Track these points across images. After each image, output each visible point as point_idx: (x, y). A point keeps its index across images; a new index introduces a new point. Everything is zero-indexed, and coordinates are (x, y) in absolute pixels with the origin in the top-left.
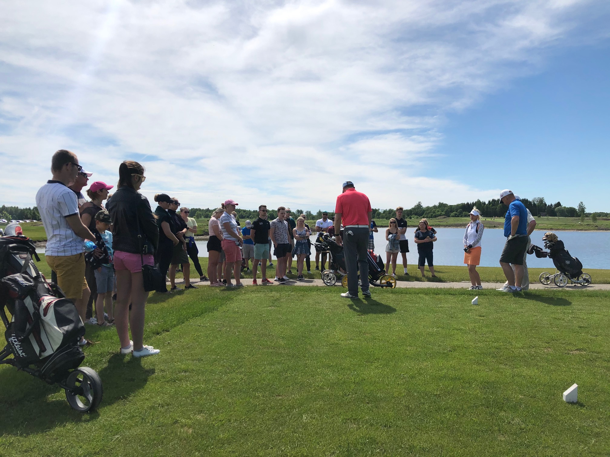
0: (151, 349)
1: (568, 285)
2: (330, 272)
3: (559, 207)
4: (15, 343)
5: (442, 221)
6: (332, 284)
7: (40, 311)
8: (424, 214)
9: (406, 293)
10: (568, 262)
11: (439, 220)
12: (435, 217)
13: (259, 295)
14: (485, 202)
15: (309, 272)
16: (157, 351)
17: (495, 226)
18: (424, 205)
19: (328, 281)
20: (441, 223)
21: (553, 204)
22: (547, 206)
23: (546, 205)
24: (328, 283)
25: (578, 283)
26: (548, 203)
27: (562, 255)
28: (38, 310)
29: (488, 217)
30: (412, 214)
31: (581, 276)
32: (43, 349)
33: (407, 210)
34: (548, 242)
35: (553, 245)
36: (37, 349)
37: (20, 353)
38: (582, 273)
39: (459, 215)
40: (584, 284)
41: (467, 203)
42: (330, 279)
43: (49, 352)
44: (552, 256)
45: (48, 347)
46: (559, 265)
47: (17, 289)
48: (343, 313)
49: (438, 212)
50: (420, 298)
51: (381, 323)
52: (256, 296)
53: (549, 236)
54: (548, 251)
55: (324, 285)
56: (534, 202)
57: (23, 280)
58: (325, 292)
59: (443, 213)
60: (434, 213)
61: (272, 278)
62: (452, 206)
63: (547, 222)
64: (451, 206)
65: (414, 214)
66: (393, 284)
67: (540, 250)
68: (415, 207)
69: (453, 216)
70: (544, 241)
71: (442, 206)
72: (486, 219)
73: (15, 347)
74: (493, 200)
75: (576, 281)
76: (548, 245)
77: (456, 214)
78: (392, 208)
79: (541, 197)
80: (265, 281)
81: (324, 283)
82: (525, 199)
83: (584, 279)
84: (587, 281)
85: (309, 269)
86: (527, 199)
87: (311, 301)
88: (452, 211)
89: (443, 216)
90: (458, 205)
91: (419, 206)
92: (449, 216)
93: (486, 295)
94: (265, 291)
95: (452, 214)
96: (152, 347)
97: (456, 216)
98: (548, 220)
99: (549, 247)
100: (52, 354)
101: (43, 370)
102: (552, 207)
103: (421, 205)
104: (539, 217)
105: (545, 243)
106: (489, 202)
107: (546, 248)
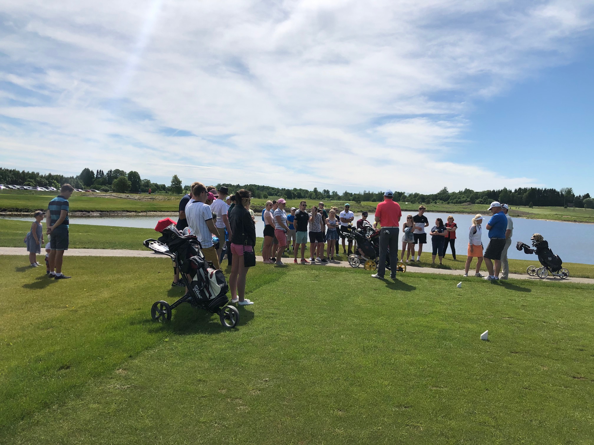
0: (249, 301)
1: (548, 277)
2: (355, 257)
3: (587, 199)
4: (197, 291)
5: (466, 208)
6: (356, 266)
7: (208, 276)
8: (450, 199)
9: (412, 277)
10: (550, 259)
11: (464, 207)
12: (461, 202)
13: (304, 272)
14: (511, 191)
15: (337, 255)
16: (252, 303)
17: (519, 215)
18: (450, 191)
19: (354, 264)
20: (466, 210)
21: (581, 195)
22: (576, 196)
23: (574, 196)
24: (353, 265)
25: (557, 276)
26: (576, 194)
27: (545, 252)
28: (207, 275)
29: (514, 206)
30: (437, 199)
31: (561, 271)
32: (210, 295)
33: (433, 195)
34: (535, 242)
35: (539, 244)
36: (208, 295)
37: (199, 296)
38: (561, 268)
39: (484, 202)
40: (562, 277)
41: (493, 191)
42: (355, 262)
43: (213, 297)
44: (537, 253)
45: (212, 294)
46: (543, 261)
47: (197, 264)
48: (364, 288)
49: (463, 198)
50: (421, 280)
51: (389, 295)
52: (302, 273)
53: (536, 237)
54: (535, 248)
55: (350, 266)
56: (562, 193)
57: (199, 259)
58: (352, 272)
59: (469, 199)
60: (459, 198)
61: (308, 258)
62: (478, 192)
63: (572, 214)
64: (476, 192)
65: (439, 199)
66: (404, 269)
67: (527, 247)
68: (441, 191)
69: (478, 203)
70: (532, 240)
71: (468, 192)
72: (511, 208)
73: (197, 294)
74: (520, 189)
75: (556, 274)
76: (535, 244)
77: (481, 201)
78: (418, 192)
79: (569, 187)
80: (303, 261)
81: (350, 265)
82: (553, 189)
83: (563, 273)
84: (565, 275)
85: (337, 253)
86: (555, 190)
87: (341, 279)
88: (477, 198)
89: (468, 203)
90: (484, 192)
91: (445, 191)
92: (474, 203)
93: (471, 281)
94: (307, 269)
95: (478, 201)
96: (249, 300)
97: (481, 203)
98: (574, 211)
99: (536, 246)
100: (215, 298)
101: (210, 306)
102: (581, 198)
103: (447, 190)
104: (566, 208)
105: (533, 242)
106: (516, 190)
107: (533, 246)
